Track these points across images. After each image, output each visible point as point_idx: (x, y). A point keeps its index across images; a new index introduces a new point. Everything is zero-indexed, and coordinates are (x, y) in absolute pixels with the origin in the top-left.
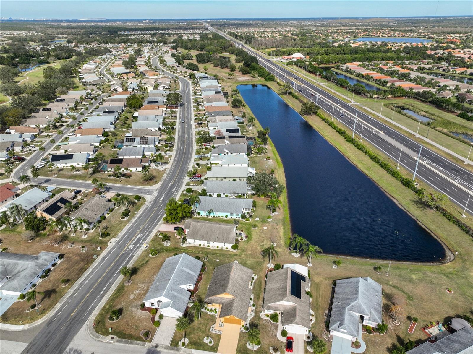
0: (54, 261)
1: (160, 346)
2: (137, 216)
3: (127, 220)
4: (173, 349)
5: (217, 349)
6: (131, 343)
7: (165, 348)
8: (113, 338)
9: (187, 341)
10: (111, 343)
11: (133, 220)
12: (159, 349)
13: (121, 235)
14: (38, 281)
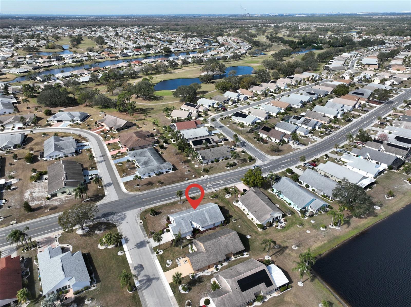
0: (169, 169)
1: (150, 243)
2: (237, 170)
3: (228, 169)
4: (151, 250)
5: (166, 271)
6: (143, 231)
7: (149, 247)
8: (141, 222)
9: (161, 253)
10: (138, 224)
11: (231, 171)
12: (147, 245)
13: (214, 176)
14: (153, 175)
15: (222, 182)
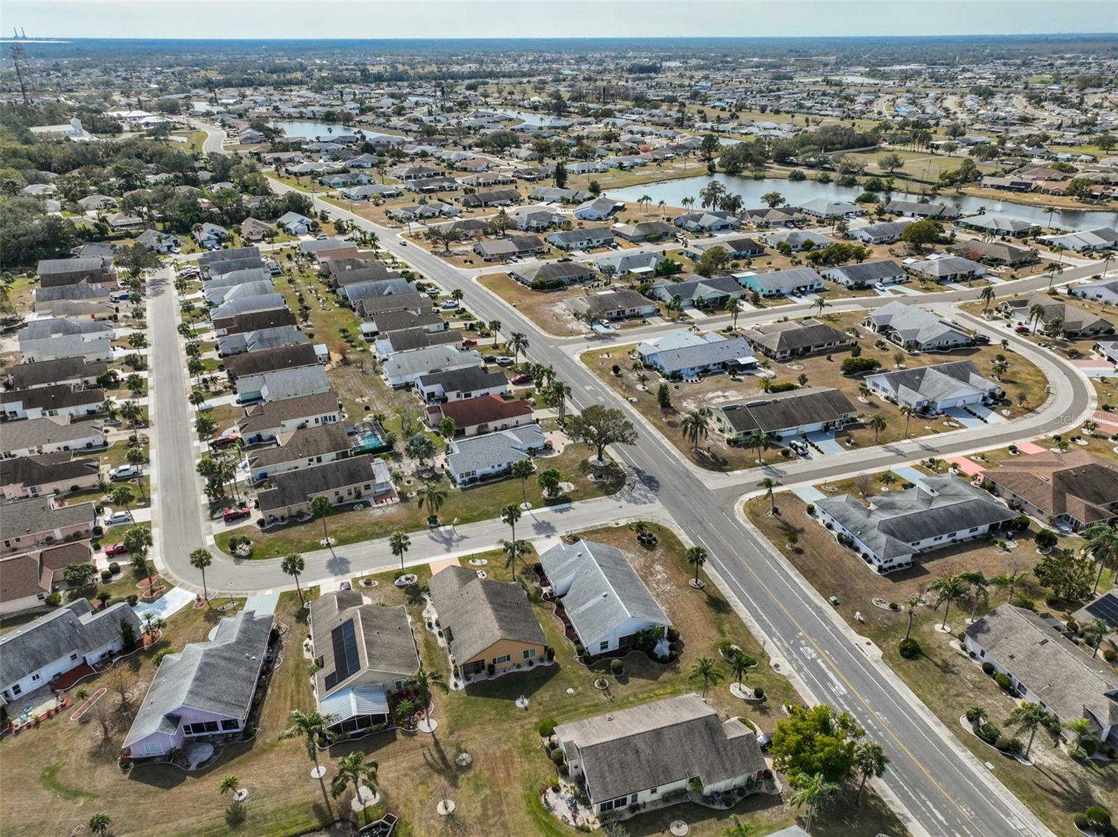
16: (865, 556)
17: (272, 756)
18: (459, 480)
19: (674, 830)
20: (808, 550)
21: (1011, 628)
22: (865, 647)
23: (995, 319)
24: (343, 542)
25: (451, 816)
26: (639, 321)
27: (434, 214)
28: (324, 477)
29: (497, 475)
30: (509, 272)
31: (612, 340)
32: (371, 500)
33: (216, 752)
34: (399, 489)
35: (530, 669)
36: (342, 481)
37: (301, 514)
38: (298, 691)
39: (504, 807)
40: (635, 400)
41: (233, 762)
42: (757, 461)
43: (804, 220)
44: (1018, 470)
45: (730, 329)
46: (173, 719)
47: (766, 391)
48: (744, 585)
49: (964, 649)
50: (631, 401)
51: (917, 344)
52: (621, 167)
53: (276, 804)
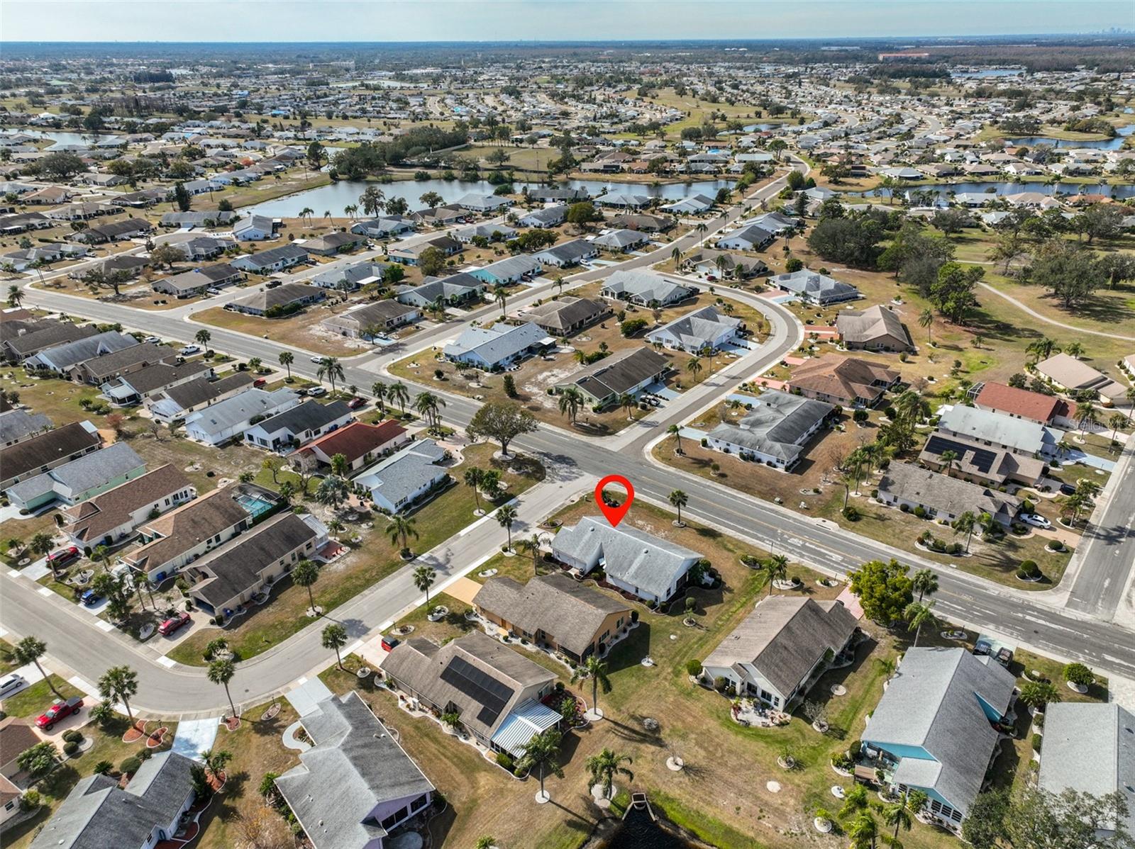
0: (778, 461)
3: (915, 549)
5: (468, 578)
10: (564, 500)
14: (735, 453)
15: (837, 557)
16: (769, 463)
17: (483, 808)
18: (394, 511)
19: (836, 693)
20: (727, 472)
21: (905, 475)
22: (823, 524)
23: (687, 273)
24: (331, 605)
25: (686, 768)
26: (412, 328)
27: (54, 257)
28: (262, 549)
29: (427, 494)
30: (223, 305)
31: (403, 350)
32: (322, 559)
33: (423, 834)
34: (338, 539)
35: (626, 635)
36: (283, 547)
37: (254, 597)
38: (444, 747)
39: (717, 740)
40: (481, 397)
41: (451, 833)
42: (629, 419)
43: (470, 215)
44: (809, 375)
45: (503, 319)
46: (370, 822)
47: (582, 363)
48: (710, 512)
49: (881, 501)
50: (478, 399)
51: (656, 301)
52: (236, 183)
53: (532, 842)
